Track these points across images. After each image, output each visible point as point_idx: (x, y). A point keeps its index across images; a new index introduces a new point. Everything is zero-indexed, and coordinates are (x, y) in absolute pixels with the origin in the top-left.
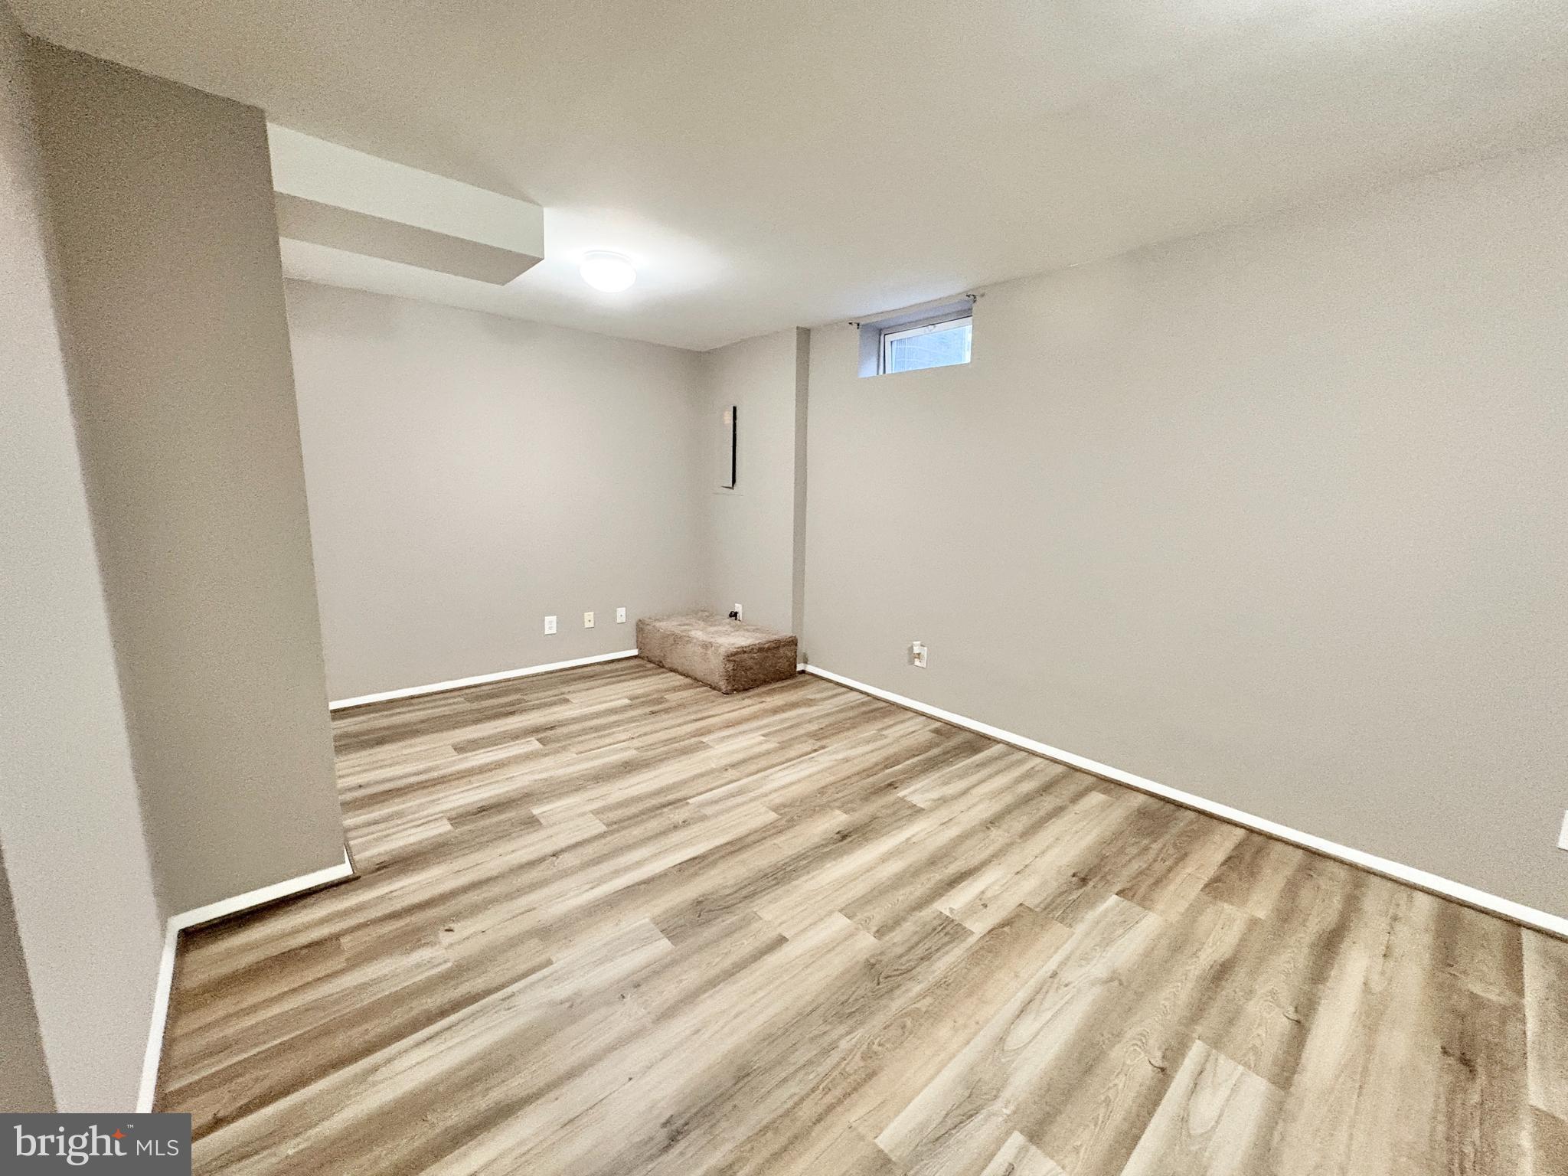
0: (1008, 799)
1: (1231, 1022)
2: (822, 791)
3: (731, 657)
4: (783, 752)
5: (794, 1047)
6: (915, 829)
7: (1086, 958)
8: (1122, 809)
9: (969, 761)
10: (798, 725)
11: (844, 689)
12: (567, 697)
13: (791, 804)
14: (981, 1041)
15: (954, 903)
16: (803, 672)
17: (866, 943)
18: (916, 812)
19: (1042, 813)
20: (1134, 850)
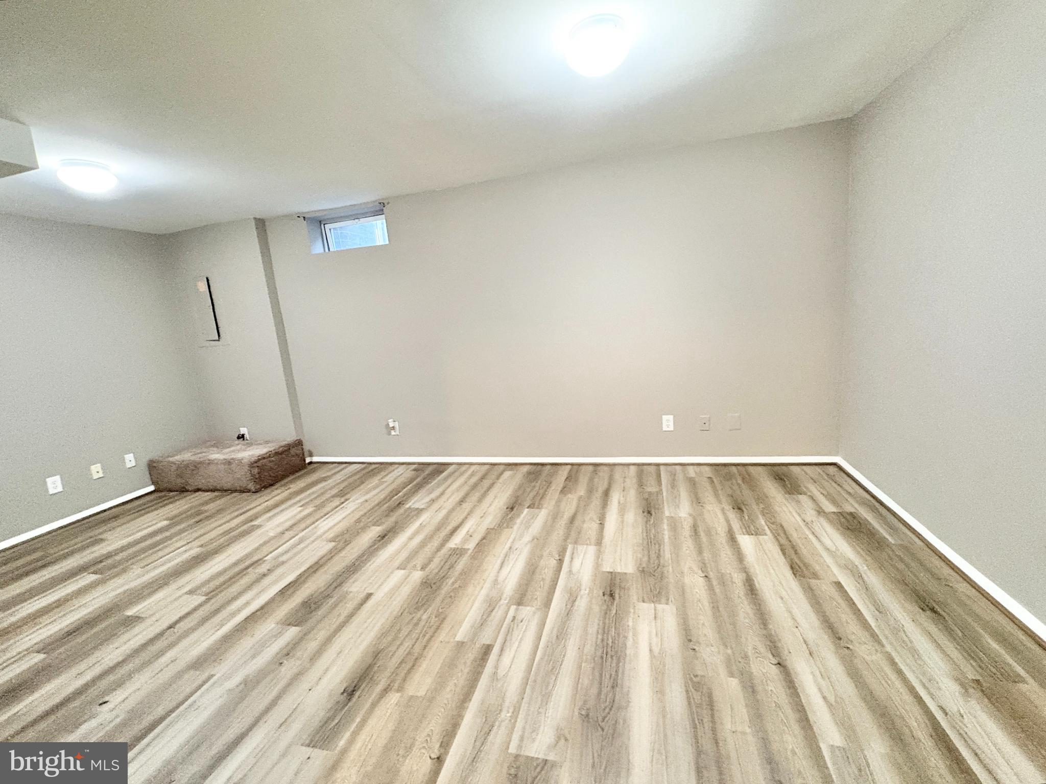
0: (466, 488)
1: (579, 533)
2: (358, 521)
3: (253, 465)
4: (320, 509)
5: (400, 630)
6: (424, 518)
7: (521, 536)
8: (519, 476)
9: (439, 478)
10: (322, 494)
11: (344, 465)
12: (100, 537)
13: (342, 534)
14: (488, 585)
15: (456, 541)
16: (311, 463)
17: (417, 576)
18: (420, 511)
19: (485, 489)
20: (528, 490)
